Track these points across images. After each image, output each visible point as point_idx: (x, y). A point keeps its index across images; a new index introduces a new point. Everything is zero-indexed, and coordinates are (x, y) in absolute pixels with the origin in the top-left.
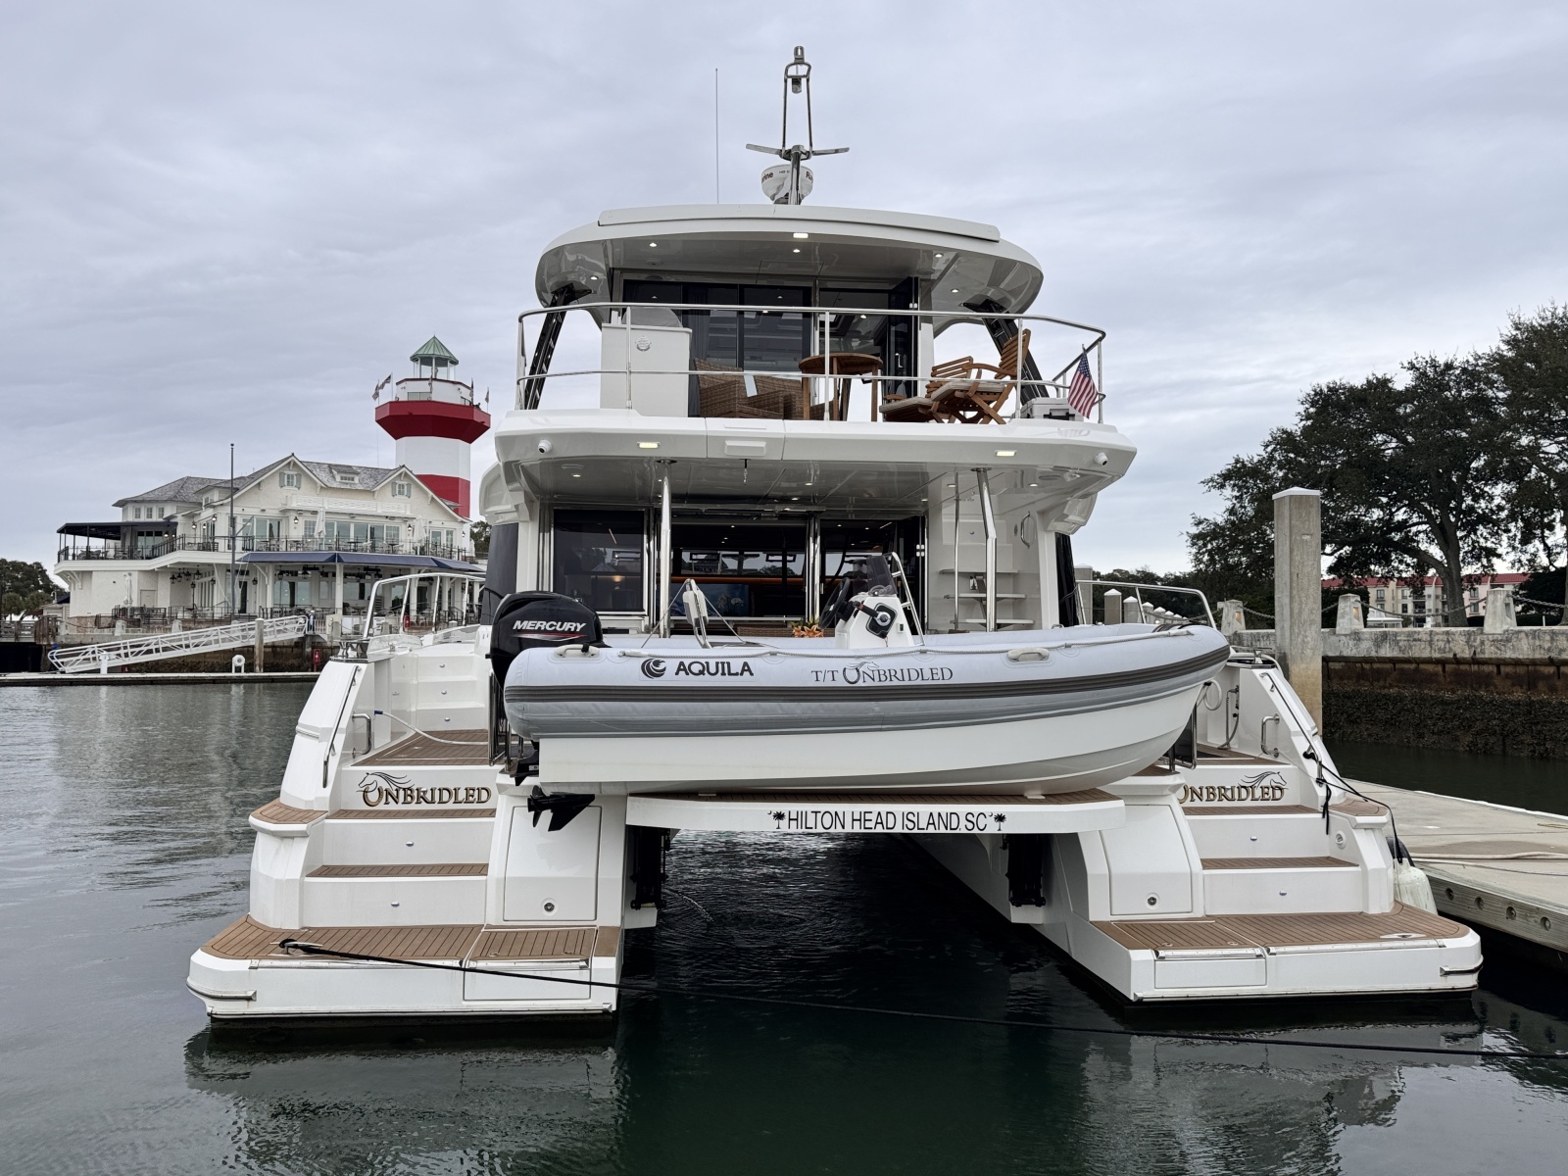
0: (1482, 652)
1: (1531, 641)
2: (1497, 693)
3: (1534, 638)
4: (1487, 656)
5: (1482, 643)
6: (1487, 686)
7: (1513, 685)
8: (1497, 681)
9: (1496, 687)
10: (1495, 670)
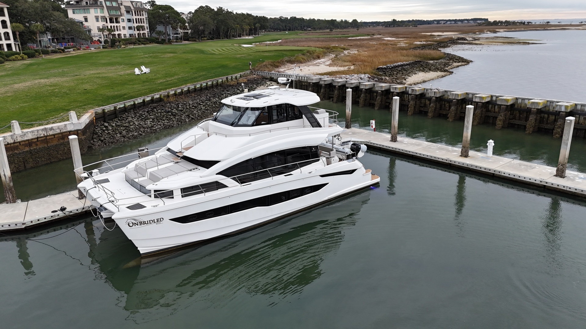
0: (17, 140)
1: (32, 134)
2: (21, 150)
3: (32, 133)
4: (19, 141)
5: (17, 137)
6: (17, 149)
7: (25, 147)
8: (20, 147)
9: (20, 149)
10: (19, 144)
